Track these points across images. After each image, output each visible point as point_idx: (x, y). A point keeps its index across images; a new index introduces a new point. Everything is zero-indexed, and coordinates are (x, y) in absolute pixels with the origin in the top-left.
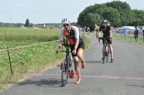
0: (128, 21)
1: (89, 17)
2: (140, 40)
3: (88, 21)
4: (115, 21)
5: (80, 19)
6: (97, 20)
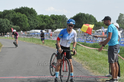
0: (36, 25)
2: (47, 42)
4: (24, 26)
6: (7, 25)
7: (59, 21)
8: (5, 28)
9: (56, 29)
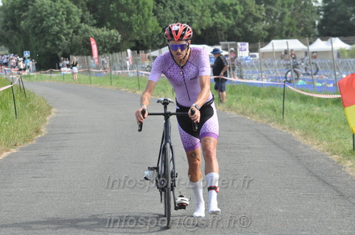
1: (40, 13)
2: (232, 94)
3: (37, 31)
4: (136, 28)
5: (6, 22)
6: (69, 26)
7: (283, 6)
8: (60, 39)
9: (267, 41)
